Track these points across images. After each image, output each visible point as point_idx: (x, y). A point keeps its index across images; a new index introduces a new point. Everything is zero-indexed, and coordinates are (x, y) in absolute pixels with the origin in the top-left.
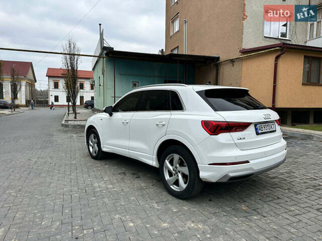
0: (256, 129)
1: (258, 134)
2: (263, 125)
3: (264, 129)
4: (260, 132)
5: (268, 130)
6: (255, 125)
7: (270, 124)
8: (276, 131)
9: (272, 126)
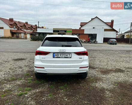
1: (54, 57)
2: (59, 54)
3: (60, 56)
5: (63, 57)
6: (54, 53)
7: (66, 54)
8: (71, 58)
9: (68, 55)
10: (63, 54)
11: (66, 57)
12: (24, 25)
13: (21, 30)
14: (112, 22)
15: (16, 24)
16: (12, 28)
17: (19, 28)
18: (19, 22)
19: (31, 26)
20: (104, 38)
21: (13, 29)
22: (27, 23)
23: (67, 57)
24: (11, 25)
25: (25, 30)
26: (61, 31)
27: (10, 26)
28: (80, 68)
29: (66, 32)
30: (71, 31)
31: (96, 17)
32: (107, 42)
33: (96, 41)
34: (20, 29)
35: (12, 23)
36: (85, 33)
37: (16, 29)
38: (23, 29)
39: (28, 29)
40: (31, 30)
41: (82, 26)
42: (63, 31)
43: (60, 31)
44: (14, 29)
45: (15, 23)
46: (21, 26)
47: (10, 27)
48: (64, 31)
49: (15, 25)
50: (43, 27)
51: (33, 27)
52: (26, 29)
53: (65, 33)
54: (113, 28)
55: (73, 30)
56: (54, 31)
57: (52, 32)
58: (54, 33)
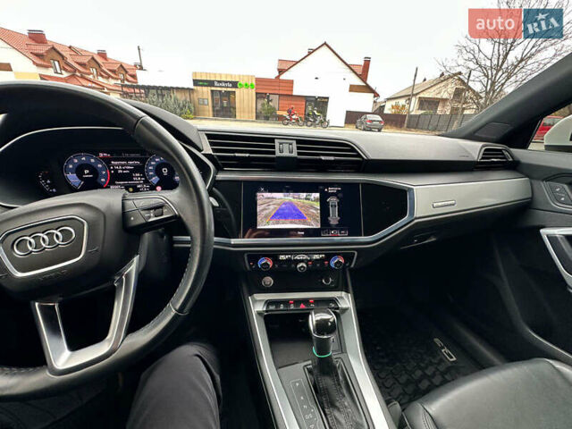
13: (82, 77)
14: (367, 62)
15: (63, 57)
16: (47, 67)
17: (76, 70)
18: (70, 47)
19: (122, 66)
20: (347, 112)
21: (50, 72)
25: (100, 79)
26: (219, 82)
29: (237, 87)
30: (254, 83)
31: (325, 44)
32: (355, 123)
33: (325, 119)
34: (78, 74)
35: (42, 49)
36: (295, 92)
37: (65, 75)
38: (91, 77)
39: (109, 77)
41: (281, 71)
42: (226, 82)
43: (216, 84)
44: (56, 72)
45: (53, 48)
46: (82, 65)
47: (35, 63)
48: (230, 82)
49: (57, 56)
51: (127, 72)
53: (234, 90)
54: (368, 82)
55: (258, 80)
56: (196, 82)
57: (191, 86)
58: (195, 88)
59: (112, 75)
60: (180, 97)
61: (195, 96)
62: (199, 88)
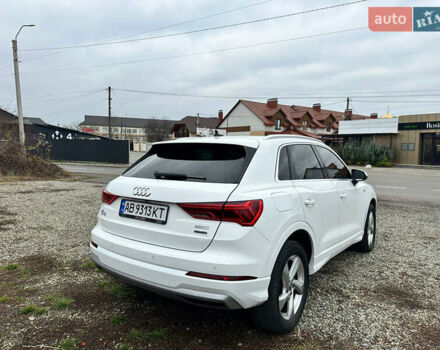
0: (122, 207)
1: (121, 214)
2: (136, 204)
3: (136, 210)
4: (126, 212)
5: (143, 215)
6: (123, 201)
7: (153, 206)
8: (164, 223)
9: (158, 212)
10: (145, 205)
11: (150, 217)
12: (308, 113)
15: (284, 115)
16: (271, 125)
17: (291, 124)
18: (293, 107)
19: (331, 115)
21: (272, 129)
22: (317, 108)
23: (154, 218)
24: (269, 118)
26: (433, 123)
27: (267, 122)
28: (190, 274)
34: (292, 128)
35: (272, 113)
37: (282, 129)
38: (301, 129)
39: (317, 127)
40: (328, 130)
43: (428, 125)
44: (276, 129)
45: (280, 111)
46: (297, 120)
47: (266, 125)
49: (281, 116)
50: (374, 116)
51: (334, 120)
52: (311, 127)
56: (401, 127)
57: (395, 130)
58: (400, 132)
59: (321, 125)
60: (379, 144)
61: (398, 142)
62: (405, 132)
